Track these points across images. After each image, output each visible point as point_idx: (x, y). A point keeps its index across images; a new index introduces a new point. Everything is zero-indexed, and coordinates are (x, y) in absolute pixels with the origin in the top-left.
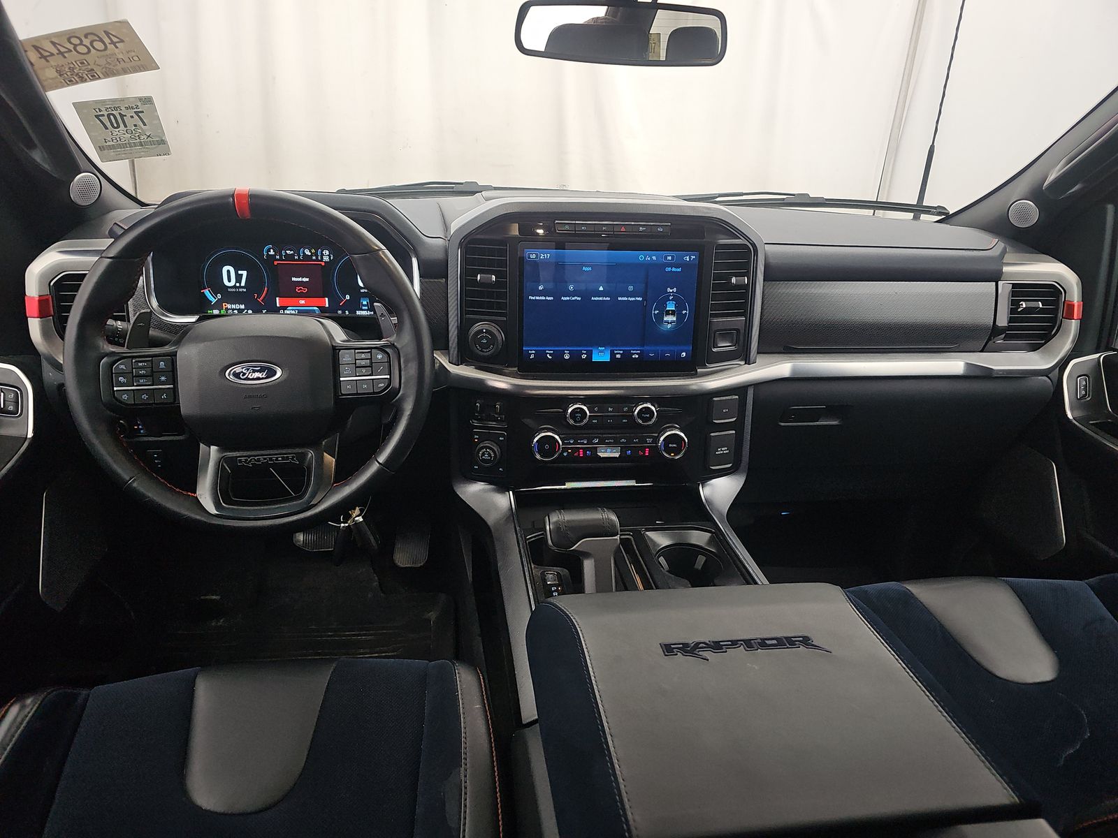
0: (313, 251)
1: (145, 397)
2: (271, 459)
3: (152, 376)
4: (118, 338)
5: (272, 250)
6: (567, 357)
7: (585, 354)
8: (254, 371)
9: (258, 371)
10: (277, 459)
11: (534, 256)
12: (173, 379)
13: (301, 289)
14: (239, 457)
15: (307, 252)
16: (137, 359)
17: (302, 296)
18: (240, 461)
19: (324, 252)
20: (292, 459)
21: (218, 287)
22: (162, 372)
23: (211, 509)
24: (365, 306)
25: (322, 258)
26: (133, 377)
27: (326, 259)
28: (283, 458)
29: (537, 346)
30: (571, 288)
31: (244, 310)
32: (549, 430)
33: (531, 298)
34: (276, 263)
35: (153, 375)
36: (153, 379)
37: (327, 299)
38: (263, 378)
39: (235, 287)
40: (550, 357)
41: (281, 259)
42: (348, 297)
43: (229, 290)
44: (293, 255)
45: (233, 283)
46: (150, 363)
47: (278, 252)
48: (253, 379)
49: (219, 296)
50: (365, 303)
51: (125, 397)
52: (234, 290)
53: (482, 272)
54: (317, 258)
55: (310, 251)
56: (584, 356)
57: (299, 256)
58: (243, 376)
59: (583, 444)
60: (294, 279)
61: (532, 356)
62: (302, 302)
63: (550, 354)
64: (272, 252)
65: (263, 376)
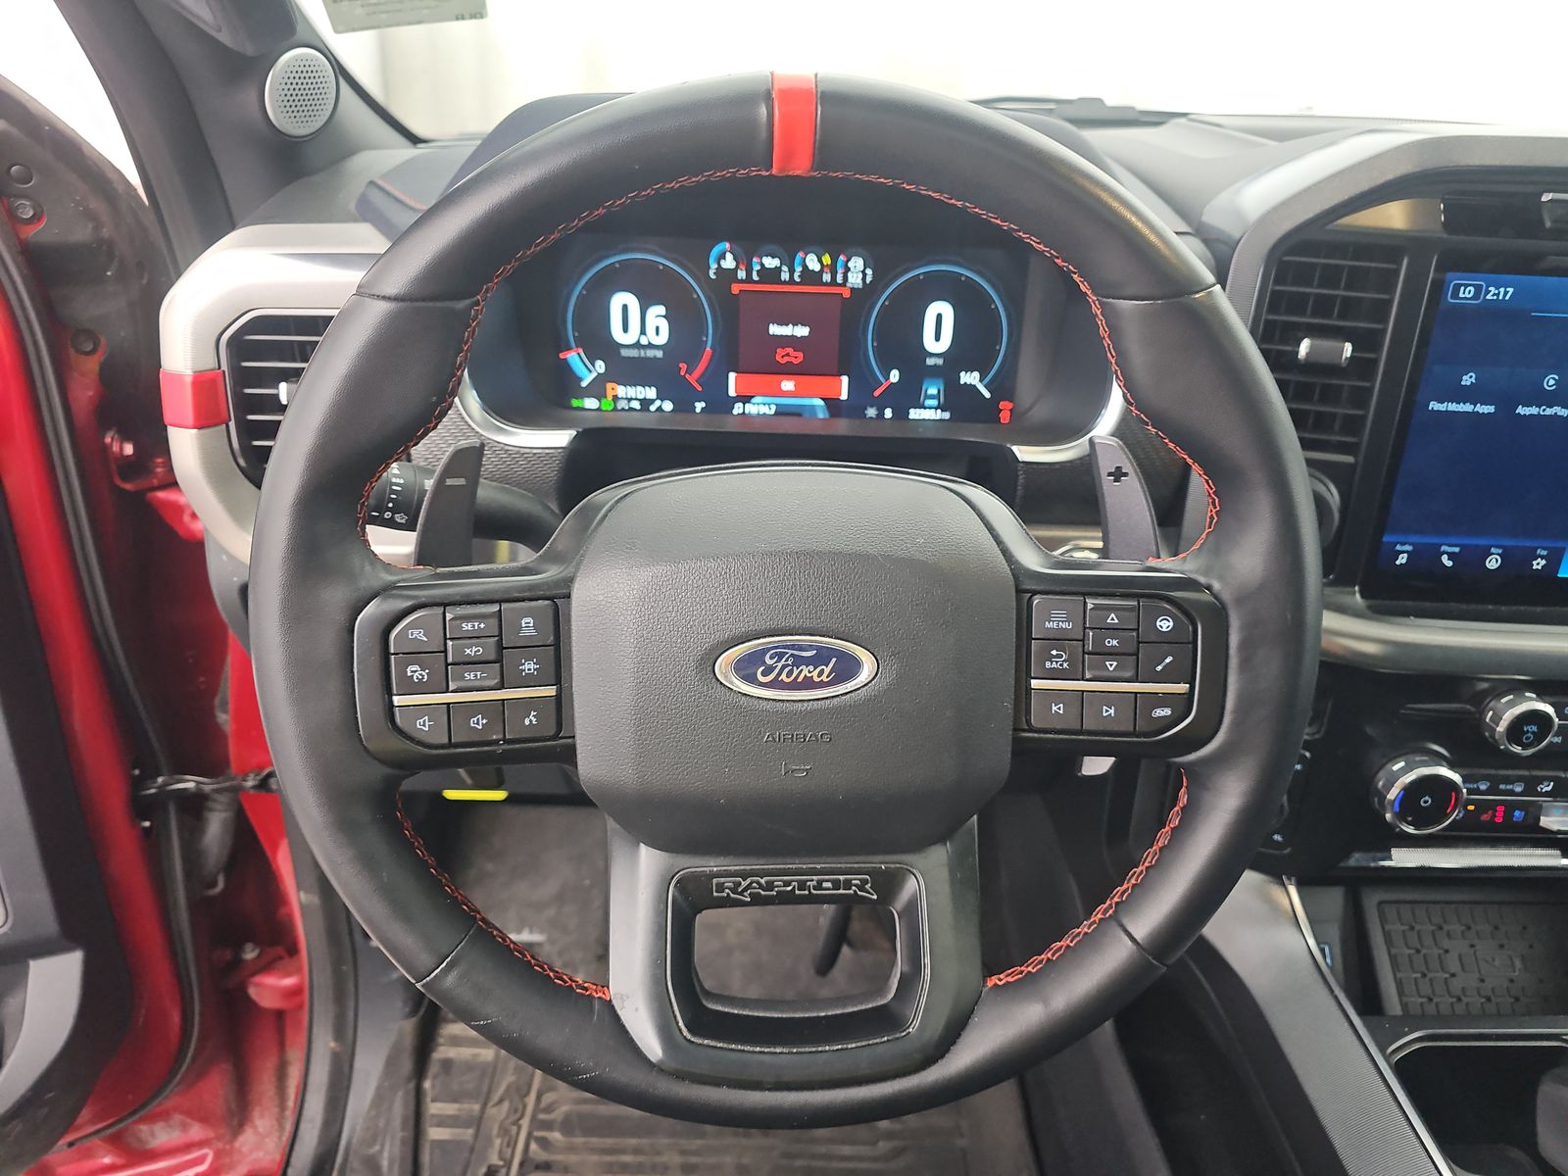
0: (827, 260)
1: (478, 722)
2: (802, 885)
3: (499, 660)
4: (394, 511)
5: (729, 256)
6: (1493, 563)
7: (1542, 557)
8: (799, 661)
9: (807, 661)
10: (819, 886)
11: (1467, 293)
12: (558, 670)
13: (788, 355)
14: (719, 875)
15: (813, 263)
16: (460, 611)
17: (789, 371)
18: (721, 888)
19: (850, 264)
20: (861, 888)
21: (600, 344)
22: (527, 648)
23: (652, 1046)
24: (932, 397)
25: (845, 278)
26: (447, 665)
27: (855, 280)
28: (836, 885)
29: (1421, 532)
30: (1550, 382)
31: (652, 401)
32: (1438, 759)
33: (1434, 406)
34: (735, 289)
35: (501, 657)
36: (502, 667)
37: (845, 379)
38: (822, 685)
39: (637, 345)
40: (1449, 564)
41: (749, 279)
42: (895, 376)
43: (624, 353)
44: (778, 270)
45: (630, 338)
46: (494, 622)
47: (744, 259)
48: (794, 686)
49: (600, 366)
50: (933, 391)
51: (423, 725)
52: (634, 353)
53: (1313, 331)
54: (834, 277)
55: (820, 261)
56: (1538, 564)
57: (792, 271)
58: (764, 674)
59: (1512, 793)
60: (775, 330)
61: (1402, 559)
62: (788, 385)
63: (1451, 556)
64: (729, 263)
65: (824, 678)
